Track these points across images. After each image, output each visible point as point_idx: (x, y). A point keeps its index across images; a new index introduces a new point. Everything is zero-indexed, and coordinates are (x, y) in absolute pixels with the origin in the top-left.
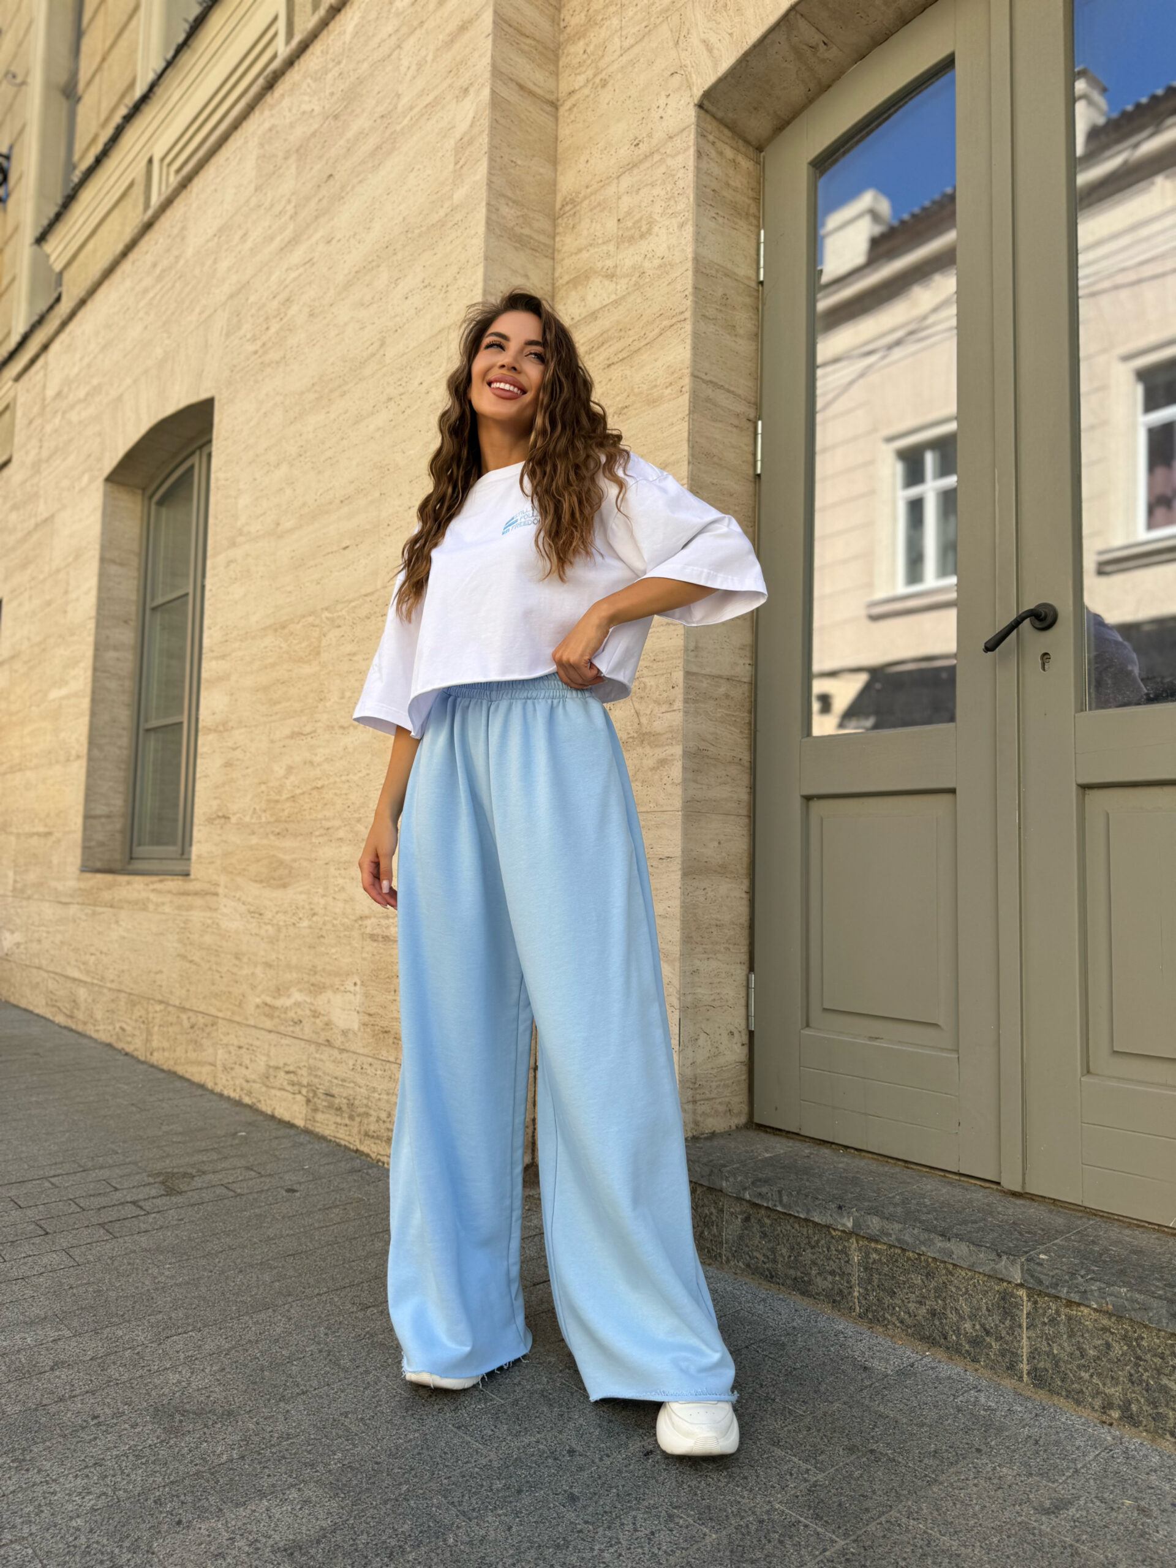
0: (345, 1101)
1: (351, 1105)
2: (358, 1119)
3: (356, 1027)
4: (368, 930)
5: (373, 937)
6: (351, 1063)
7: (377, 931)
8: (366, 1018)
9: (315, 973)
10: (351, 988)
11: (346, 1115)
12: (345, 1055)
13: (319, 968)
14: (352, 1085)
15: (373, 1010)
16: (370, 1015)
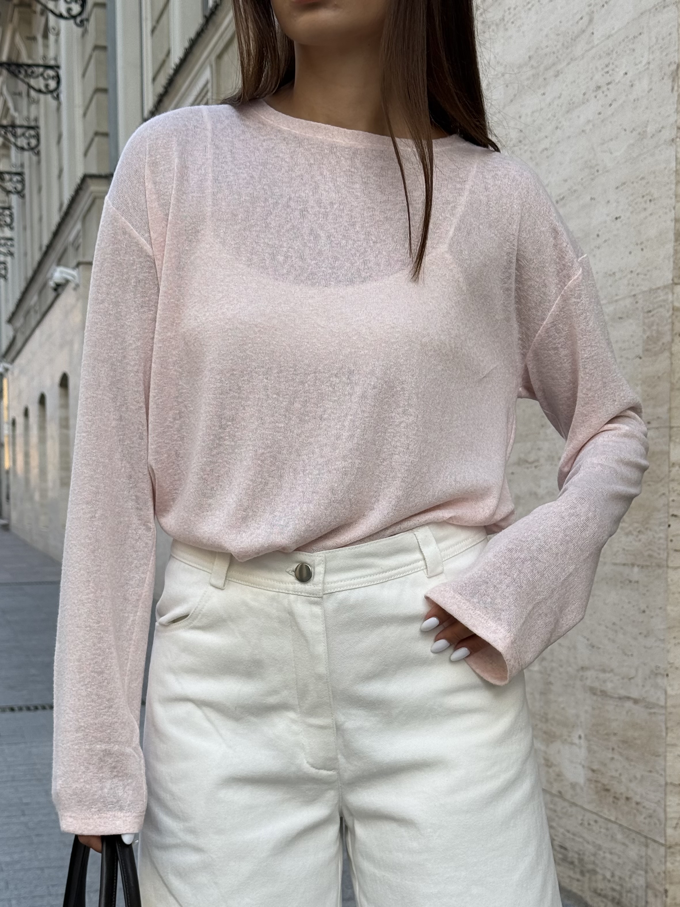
0: (576, 856)
1: (581, 860)
2: (587, 875)
3: (581, 781)
4: (588, 683)
5: (593, 691)
6: (580, 818)
7: (596, 685)
8: (590, 774)
9: (547, 721)
10: (577, 741)
11: (578, 870)
12: (574, 809)
13: (550, 716)
14: (580, 840)
15: (595, 767)
16: (593, 771)
